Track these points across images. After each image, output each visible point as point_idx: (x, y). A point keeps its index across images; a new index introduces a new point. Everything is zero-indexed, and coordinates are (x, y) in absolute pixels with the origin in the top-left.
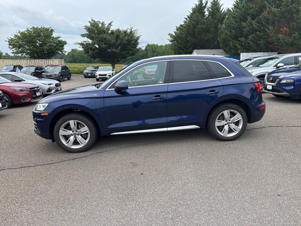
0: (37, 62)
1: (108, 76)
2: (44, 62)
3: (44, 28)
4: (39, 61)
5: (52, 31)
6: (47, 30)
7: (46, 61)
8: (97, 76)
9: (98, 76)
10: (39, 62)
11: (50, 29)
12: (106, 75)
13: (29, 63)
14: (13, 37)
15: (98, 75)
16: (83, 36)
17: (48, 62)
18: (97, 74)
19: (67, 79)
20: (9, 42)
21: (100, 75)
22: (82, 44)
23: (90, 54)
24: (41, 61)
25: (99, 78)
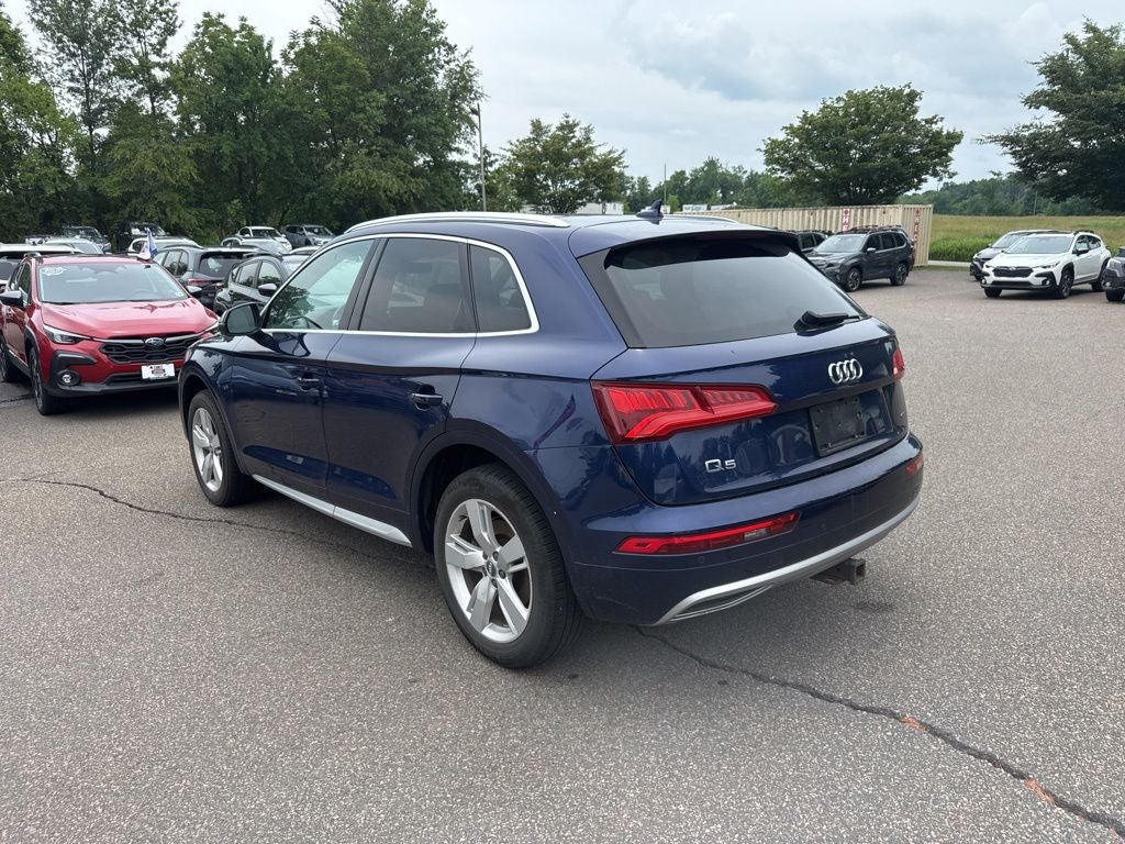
0: (831, 217)
1: (1038, 276)
2: (856, 215)
3: (883, 93)
4: (838, 213)
5: (913, 96)
6: (896, 96)
7: (862, 214)
8: (988, 275)
9: (992, 274)
10: (837, 218)
11: (907, 91)
12: (1026, 272)
13: (806, 220)
14: (781, 136)
15: (990, 271)
16: (1034, 101)
17: (868, 217)
18: (988, 267)
19: (888, 281)
20: (766, 151)
21: (998, 272)
22: (1010, 140)
23: (1044, 180)
24: (846, 212)
25: (994, 283)
